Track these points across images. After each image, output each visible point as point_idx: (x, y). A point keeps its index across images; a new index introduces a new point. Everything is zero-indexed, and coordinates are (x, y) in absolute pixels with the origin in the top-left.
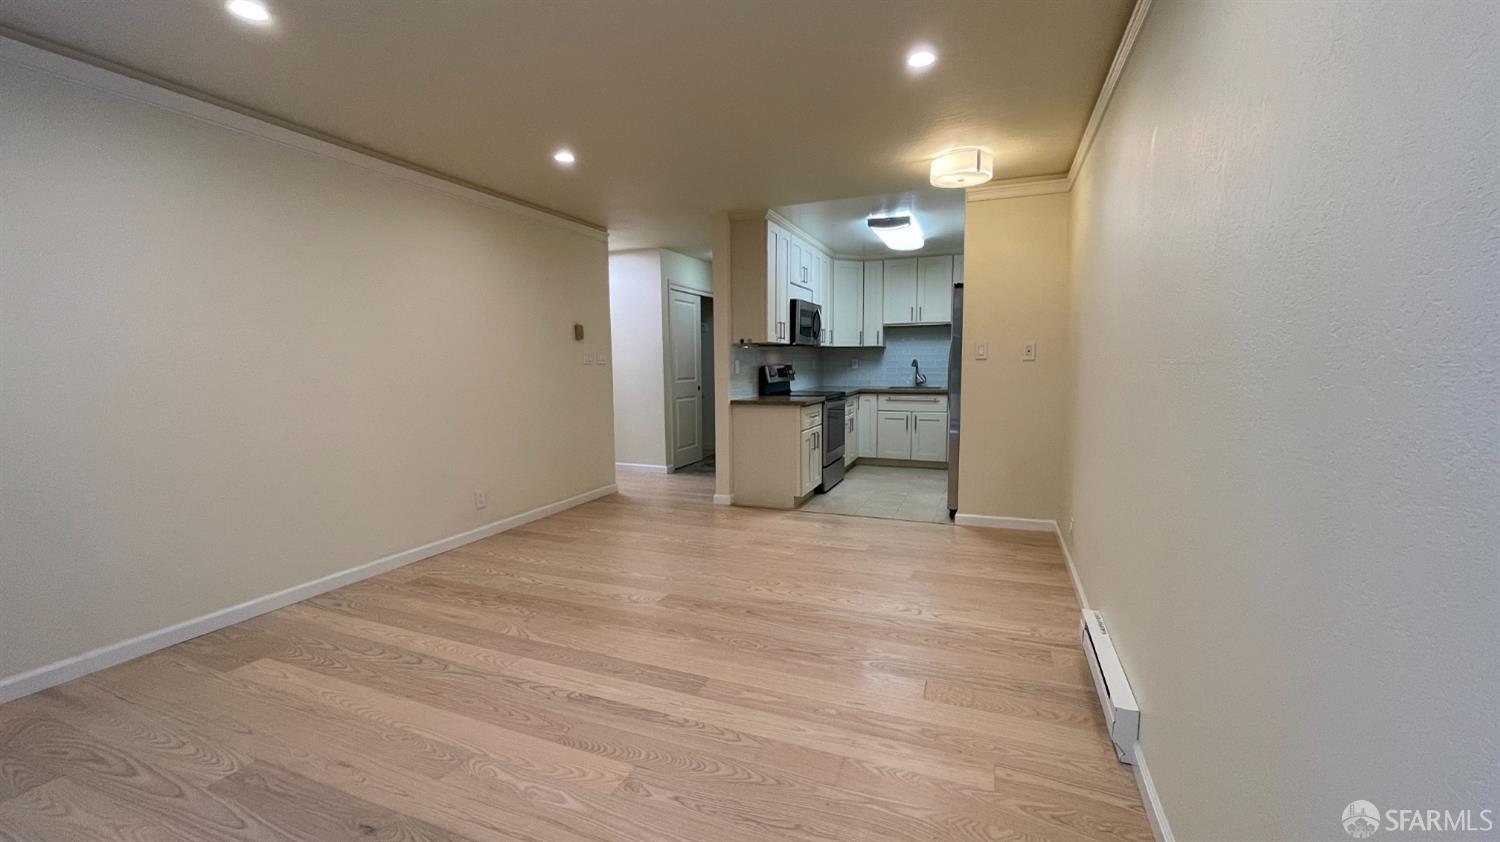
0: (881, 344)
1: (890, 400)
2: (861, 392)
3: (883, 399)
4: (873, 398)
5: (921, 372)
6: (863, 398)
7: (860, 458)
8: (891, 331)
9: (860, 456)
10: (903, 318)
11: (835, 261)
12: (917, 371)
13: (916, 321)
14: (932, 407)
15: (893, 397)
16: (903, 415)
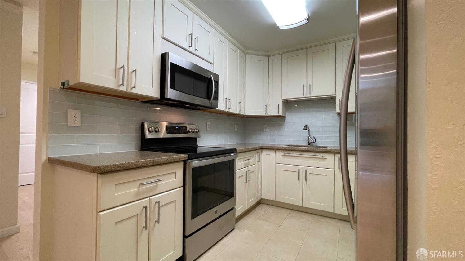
0: (280, 114)
1: (285, 155)
2: (262, 148)
3: (279, 154)
4: (272, 153)
5: (312, 135)
6: (264, 153)
7: (262, 199)
8: (288, 104)
9: (262, 198)
10: (296, 94)
11: (246, 55)
12: (309, 134)
13: (307, 95)
14: (320, 163)
15: (288, 153)
16: (296, 168)
